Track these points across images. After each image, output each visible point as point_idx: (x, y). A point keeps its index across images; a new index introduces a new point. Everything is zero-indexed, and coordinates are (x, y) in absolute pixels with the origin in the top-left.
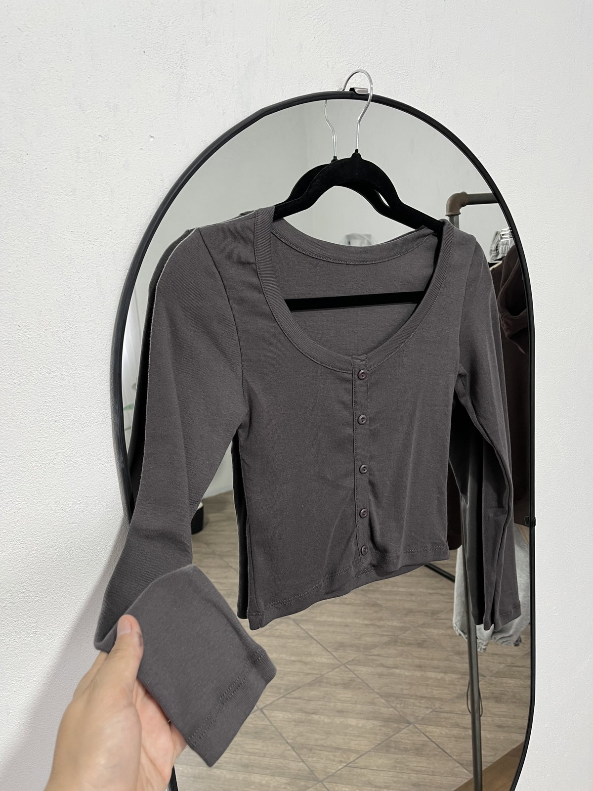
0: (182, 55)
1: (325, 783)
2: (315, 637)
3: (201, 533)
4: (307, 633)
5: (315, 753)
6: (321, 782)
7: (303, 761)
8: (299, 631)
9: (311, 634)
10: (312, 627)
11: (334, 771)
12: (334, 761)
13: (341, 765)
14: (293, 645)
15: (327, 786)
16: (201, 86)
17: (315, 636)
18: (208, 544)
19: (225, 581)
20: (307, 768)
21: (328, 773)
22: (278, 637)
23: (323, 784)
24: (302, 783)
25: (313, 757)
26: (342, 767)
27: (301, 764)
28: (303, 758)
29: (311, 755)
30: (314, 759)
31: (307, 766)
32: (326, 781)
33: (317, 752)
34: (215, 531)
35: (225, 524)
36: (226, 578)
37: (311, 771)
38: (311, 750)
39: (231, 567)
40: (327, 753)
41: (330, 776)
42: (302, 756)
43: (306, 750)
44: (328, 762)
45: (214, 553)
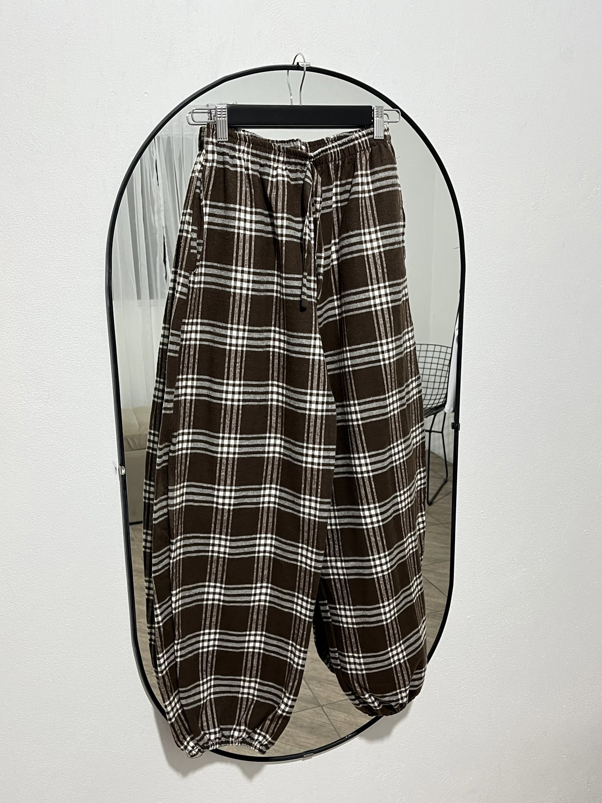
0: (171, 40)
1: (323, 708)
5: (323, 685)
6: (322, 706)
7: (310, 688)
11: (335, 701)
12: (338, 694)
13: (343, 698)
15: (325, 711)
16: (183, 61)
20: (311, 694)
21: (330, 701)
23: (323, 709)
24: (304, 704)
25: (320, 688)
26: (343, 699)
27: (308, 691)
28: (310, 687)
29: (318, 685)
30: (320, 689)
31: (313, 693)
32: (326, 706)
33: (326, 685)
37: (315, 697)
38: (320, 682)
40: (333, 687)
41: (332, 703)
42: (309, 685)
43: (316, 682)
44: (333, 693)
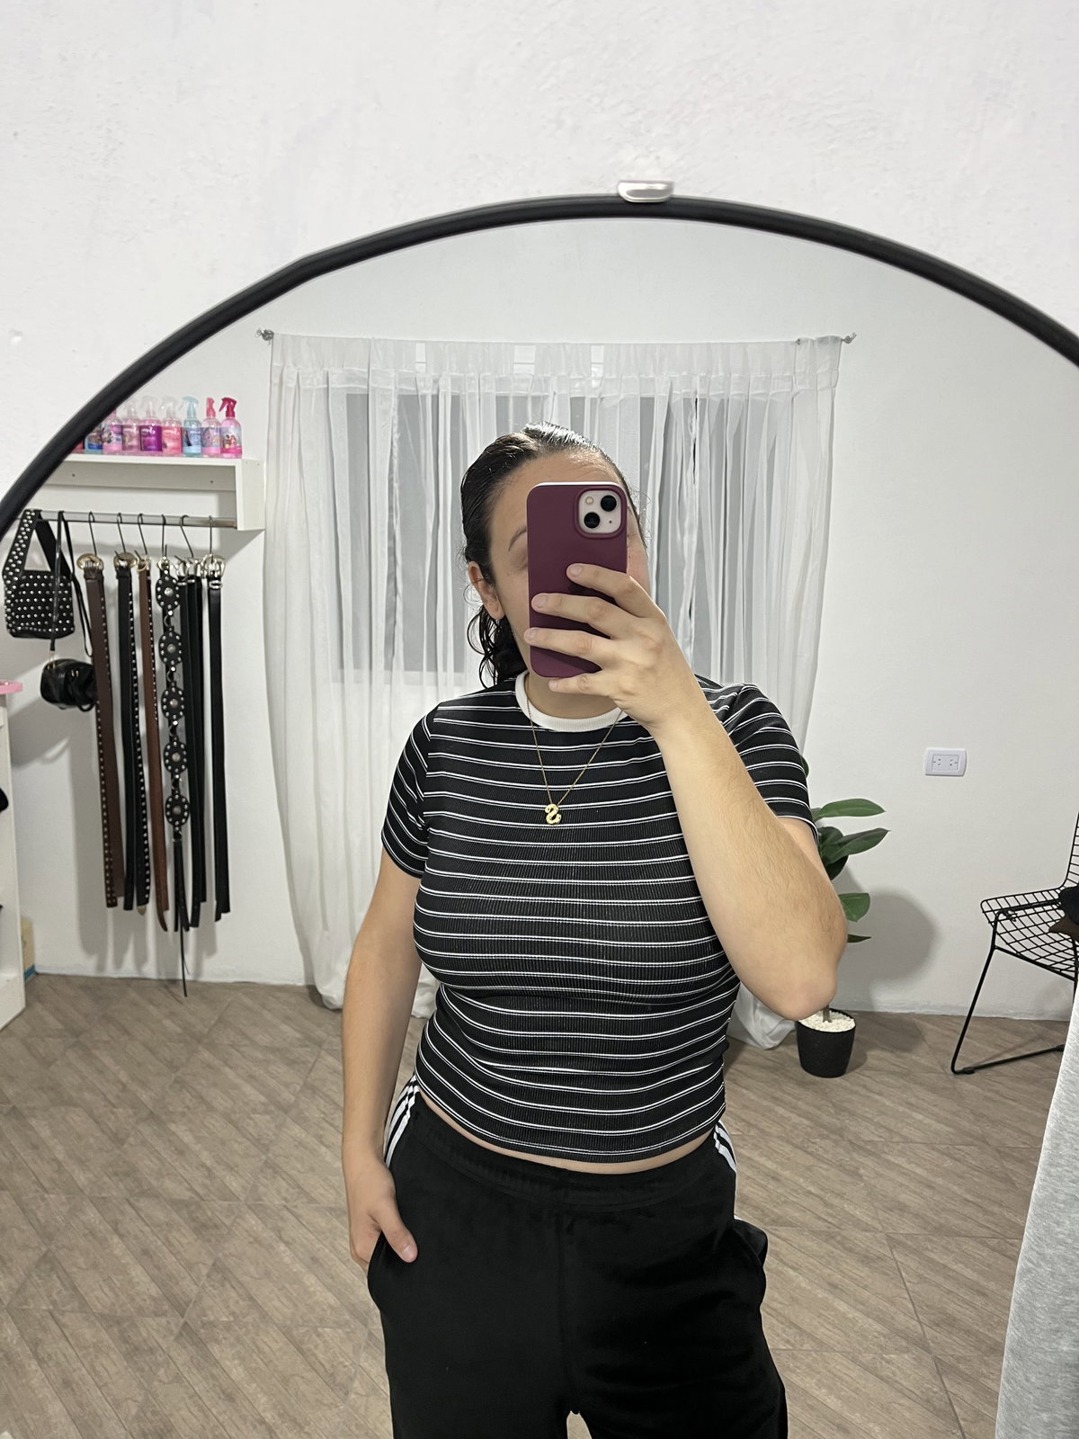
2: (962, 1423)
3: (838, 1080)
4: (951, 1403)
8: (935, 1390)
9: (957, 1410)
10: (968, 1396)
14: (907, 1415)
17: (964, 1420)
18: (839, 1109)
19: (836, 1201)
22: (882, 1378)
34: (865, 1087)
35: (891, 1080)
36: (840, 1195)
39: (860, 1176)
45: (840, 1132)
